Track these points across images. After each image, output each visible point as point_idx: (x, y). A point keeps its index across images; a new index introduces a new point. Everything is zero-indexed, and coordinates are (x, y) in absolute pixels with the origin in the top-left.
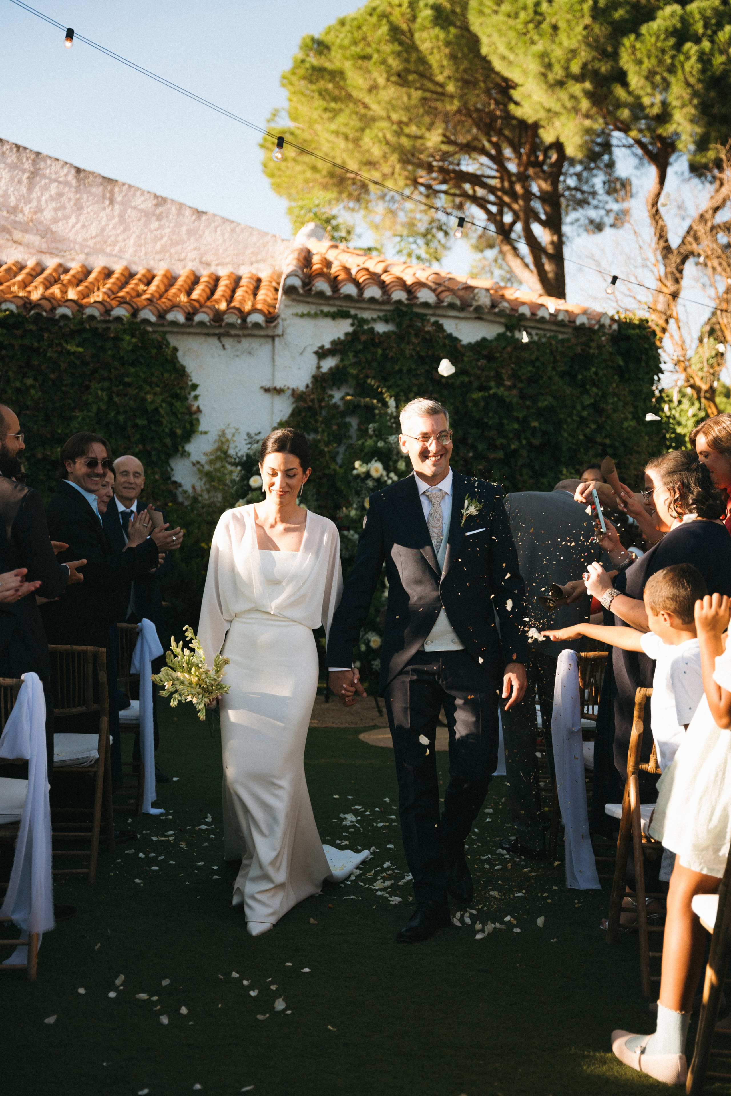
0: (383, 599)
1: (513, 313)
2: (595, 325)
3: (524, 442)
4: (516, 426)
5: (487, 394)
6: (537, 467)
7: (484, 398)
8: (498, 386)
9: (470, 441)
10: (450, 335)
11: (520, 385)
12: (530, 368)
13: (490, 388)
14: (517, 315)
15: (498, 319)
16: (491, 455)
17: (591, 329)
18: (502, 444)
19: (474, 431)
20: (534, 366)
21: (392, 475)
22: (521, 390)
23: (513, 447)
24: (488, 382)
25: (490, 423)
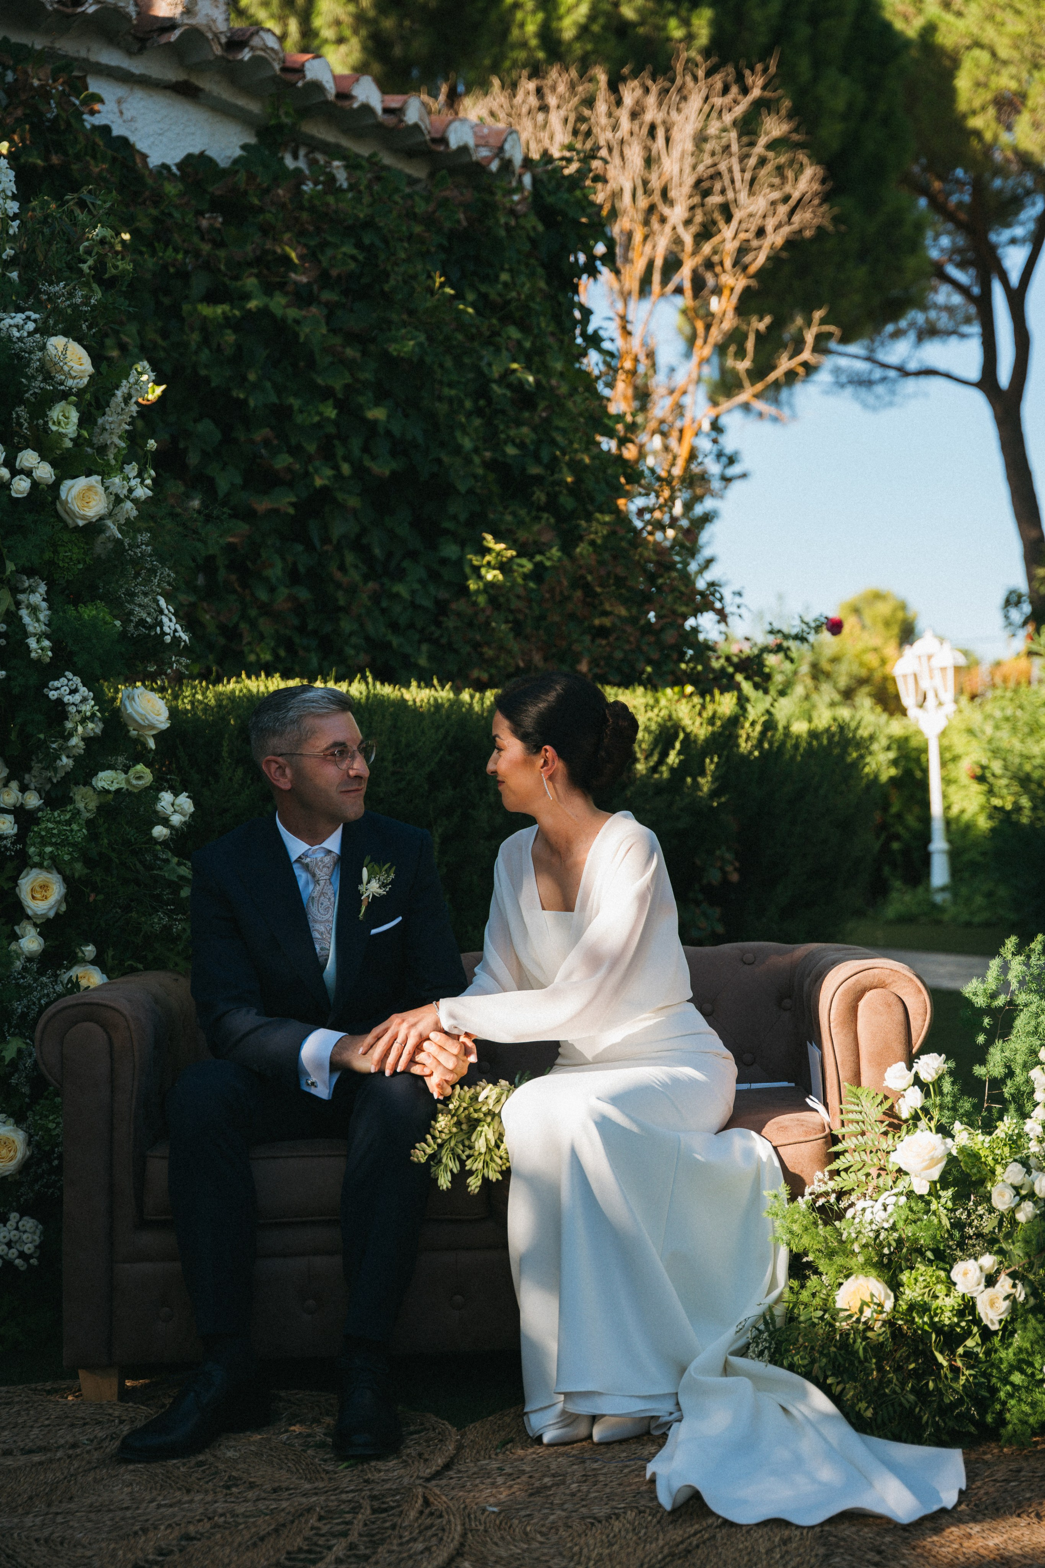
0: (18, 964)
1: (290, 77)
2: (490, 160)
3: (346, 469)
4: (331, 413)
5: (237, 313)
6: (377, 551)
7: (228, 322)
8: (269, 289)
9: (193, 459)
10: (106, 130)
11: (327, 296)
12: (348, 249)
13: (246, 297)
14: (300, 84)
15: (242, 102)
16: (262, 505)
17: (480, 168)
18: (289, 469)
19: (206, 428)
20: (359, 245)
21: (29, 458)
22: (331, 310)
23: (318, 482)
24: (236, 278)
25: (252, 403)
